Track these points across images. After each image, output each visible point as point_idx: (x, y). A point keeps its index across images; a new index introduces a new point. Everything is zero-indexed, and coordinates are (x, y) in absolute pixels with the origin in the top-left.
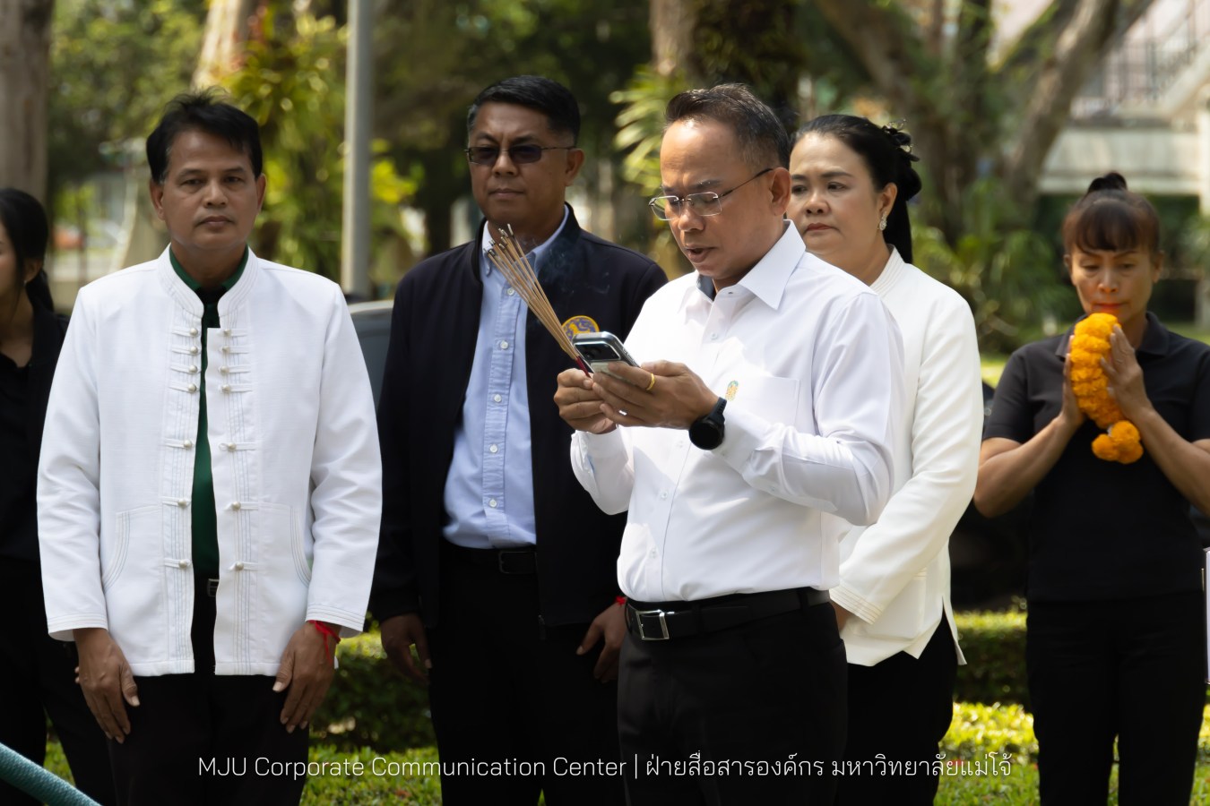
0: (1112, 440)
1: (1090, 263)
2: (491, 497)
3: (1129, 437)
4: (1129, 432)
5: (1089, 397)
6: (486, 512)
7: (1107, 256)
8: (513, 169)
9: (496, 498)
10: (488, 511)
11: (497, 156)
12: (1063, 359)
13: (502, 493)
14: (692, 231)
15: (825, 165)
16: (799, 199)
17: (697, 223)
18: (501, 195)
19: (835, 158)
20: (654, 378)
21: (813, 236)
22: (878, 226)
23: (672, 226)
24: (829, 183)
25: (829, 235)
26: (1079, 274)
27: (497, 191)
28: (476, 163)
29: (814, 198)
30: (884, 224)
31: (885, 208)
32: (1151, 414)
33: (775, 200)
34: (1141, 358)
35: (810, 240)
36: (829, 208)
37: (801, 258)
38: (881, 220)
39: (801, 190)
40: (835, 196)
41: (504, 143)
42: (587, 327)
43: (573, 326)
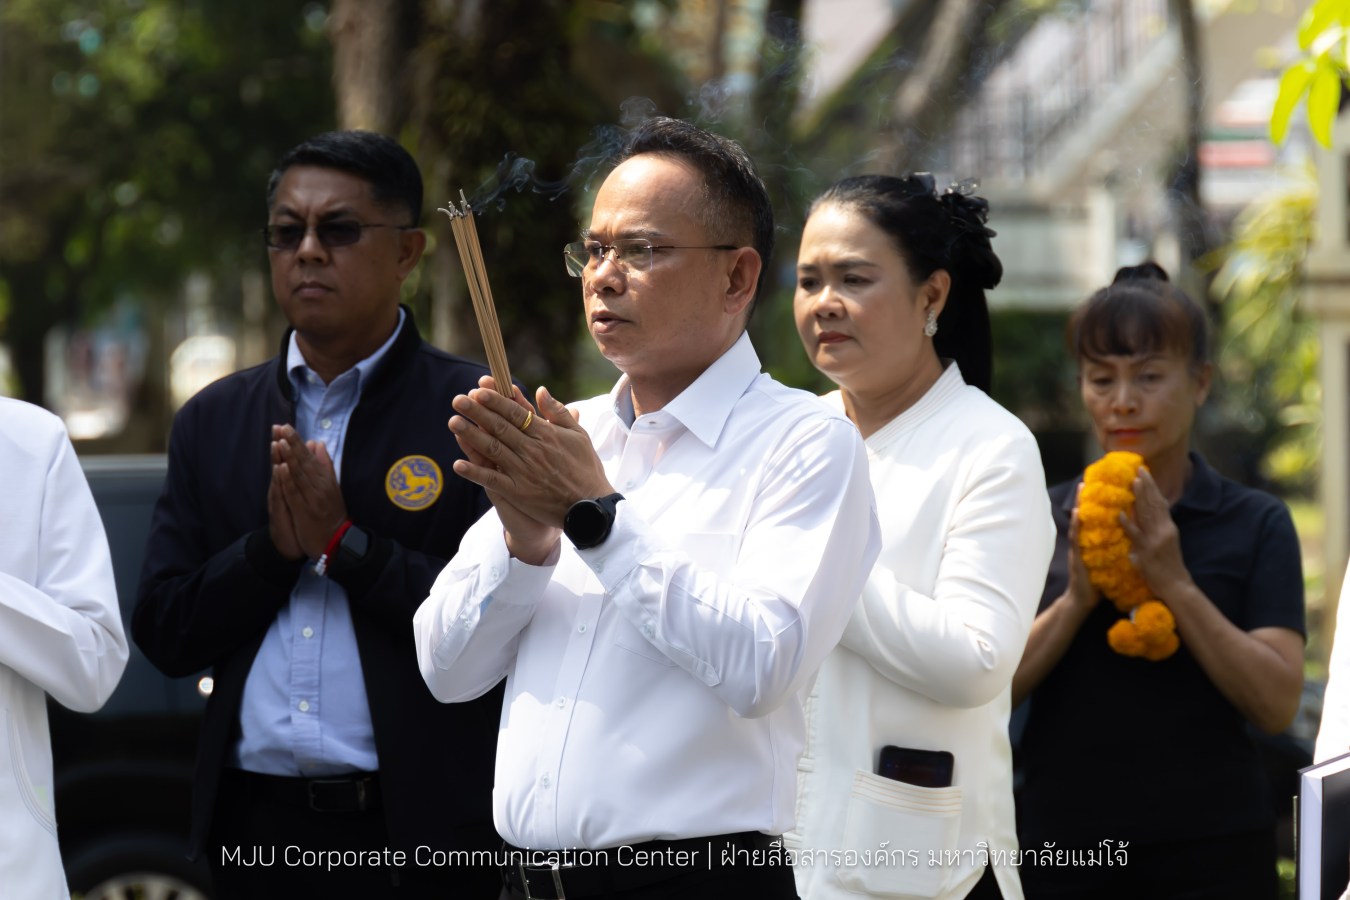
0: (1135, 628)
1: (1101, 374)
2: (302, 697)
3: (1159, 624)
4: (1160, 617)
5: (1105, 568)
6: (294, 719)
7: (1121, 363)
8: (323, 255)
9: (308, 699)
10: (296, 718)
11: (301, 238)
12: (1070, 516)
13: (316, 693)
14: (606, 291)
15: (839, 252)
16: (808, 296)
17: (614, 281)
18: (307, 292)
19: (854, 240)
20: (532, 417)
21: (827, 350)
22: (924, 331)
23: (585, 285)
24: (845, 275)
25: (848, 350)
26: (1088, 391)
27: (303, 286)
28: (276, 249)
29: (825, 296)
30: (932, 328)
31: (933, 306)
32: (1190, 590)
33: (731, 291)
34: (1179, 515)
35: (823, 358)
36: (845, 310)
37: (754, 381)
38: (927, 322)
39: (812, 285)
40: (855, 293)
41: (311, 220)
42: (426, 471)
43: (406, 470)
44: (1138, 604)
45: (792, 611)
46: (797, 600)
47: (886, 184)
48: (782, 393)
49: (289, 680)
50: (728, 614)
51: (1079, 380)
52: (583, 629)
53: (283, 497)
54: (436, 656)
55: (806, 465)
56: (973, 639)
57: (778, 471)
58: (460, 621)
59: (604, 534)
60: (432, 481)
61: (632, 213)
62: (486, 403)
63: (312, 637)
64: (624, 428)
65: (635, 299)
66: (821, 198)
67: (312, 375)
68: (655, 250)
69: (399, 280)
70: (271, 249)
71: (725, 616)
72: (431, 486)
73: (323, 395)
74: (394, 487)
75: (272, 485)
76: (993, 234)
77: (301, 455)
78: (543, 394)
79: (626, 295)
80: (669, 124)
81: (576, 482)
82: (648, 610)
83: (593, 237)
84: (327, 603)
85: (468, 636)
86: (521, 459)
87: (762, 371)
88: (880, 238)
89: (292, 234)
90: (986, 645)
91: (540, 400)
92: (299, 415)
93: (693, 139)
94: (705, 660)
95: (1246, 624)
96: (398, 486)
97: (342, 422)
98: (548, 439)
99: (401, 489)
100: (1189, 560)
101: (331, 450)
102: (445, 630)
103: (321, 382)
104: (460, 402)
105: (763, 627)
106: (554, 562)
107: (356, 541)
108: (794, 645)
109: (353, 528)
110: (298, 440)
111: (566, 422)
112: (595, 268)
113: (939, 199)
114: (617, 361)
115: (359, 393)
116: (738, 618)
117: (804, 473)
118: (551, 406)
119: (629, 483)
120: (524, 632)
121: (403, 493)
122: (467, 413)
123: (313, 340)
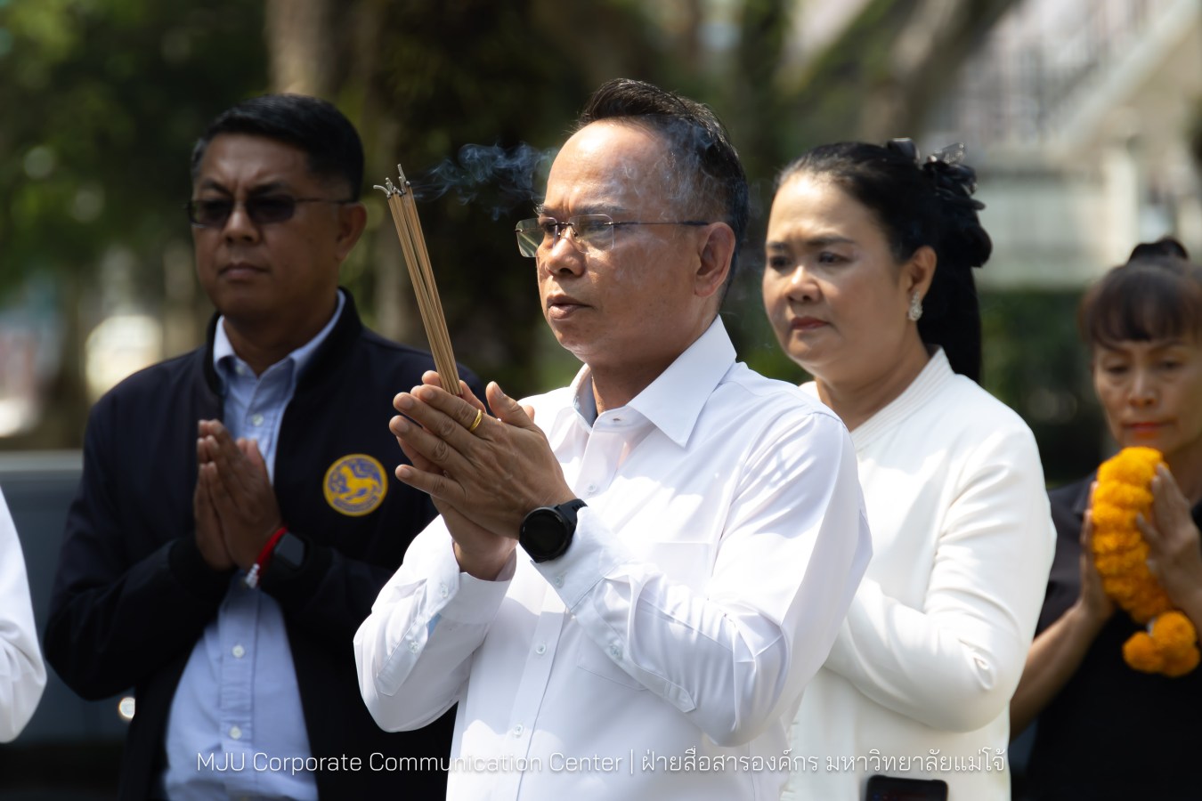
0: (1154, 642)
1: (1116, 362)
2: (233, 723)
4: (1179, 629)
5: (1121, 576)
6: (224, 746)
7: (1137, 349)
8: (253, 232)
9: (239, 724)
10: (226, 744)
11: (229, 213)
12: (1081, 517)
14: (563, 273)
15: (813, 227)
16: (779, 278)
17: (572, 262)
18: (235, 273)
19: (828, 215)
20: (482, 416)
21: (801, 337)
22: (907, 314)
23: (539, 266)
24: (820, 252)
25: (823, 336)
26: (1102, 381)
27: (231, 267)
28: (200, 226)
29: (798, 278)
30: (916, 312)
31: (917, 287)
33: (702, 272)
35: (797, 345)
36: (820, 293)
37: (729, 370)
38: (911, 304)
39: (783, 264)
40: (830, 273)
41: (239, 194)
42: (367, 471)
43: (346, 471)
44: (1156, 615)
45: (775, 628)
46: (779, 614)
47: (864, 152)
48: (761, 385)
49: (219, 704)
50: (704, 633)
51: (1092, 369)
52: (541, 650)
53: (211, 500)
54: (379, 680)
55: (788, 466)
56: (969, 656)
57: (755, 475)
58: (405, 642)
59: (564, 544)
60: (375, 483)
61: (591, 185)
62: (431, 401)
63: (243, 657)
64: (585, 426)
65: (594, 281)
66: (791, 169)
67: (241, 366)
68: (616, 226)
69: (337, 260)
70: (195, 227)
71: (700, 634)
72: (374, 488)
73: (254, 389)
74: (333, 489)
75: (199, 487)
76: (981, 207)
77: (231, 454)
78: (494, 390)
79: (585, 277)
80: (629, 87)
81: (531, 487)
82: (614, 629)
83: (547, 212)
84: (259, 619)
85: (414, 659)
86: (472, 464)
87: (738, 360)
88: (858, 212)
89: (219, 210)
90: (983, 663)
91: (491, 397)
92: (227, 410)
93: (657, 103)
94: (678, 683)
96: (338, 489)
97: (275, 418)
98: (500, 441)
99: (341, 492)
101: (263, 448)
102: (389, 652)
103: (251, 373)
104: (402, 400)
105: (743, 646)
106: (509, 576)
107: (291, 549)
108: (777, 665)
109: (288, 537)
110: (226, 437)
111: (520, 420)
112: (550, 247)
113: (921, 168)
114: (576, 350)
115: (294, 386)
116: (715, 636)
117: (785, 475)
118: (502, 403)
119: (591, 487)
120: (476, 654)
121: (343, 496)
122: (409, 413)
123: (242, 326)
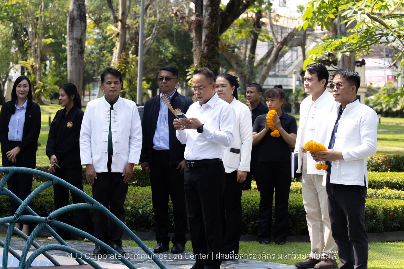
0: (274, 133)
3: (277, 133)
8: (166, 82)
11: (163, 80)
19: (224, 81)
24: (223, 86)
28: (159, 81)
29: (220, 89)
30: (232, 93)
31: (233, 90)
32: (282, 128)
34: (280, 118)
39: (218, 87)
41: (164, 77)
44: (275, 130)
88: (227, 81)
95: (289, 133)
100: (282, 124)
